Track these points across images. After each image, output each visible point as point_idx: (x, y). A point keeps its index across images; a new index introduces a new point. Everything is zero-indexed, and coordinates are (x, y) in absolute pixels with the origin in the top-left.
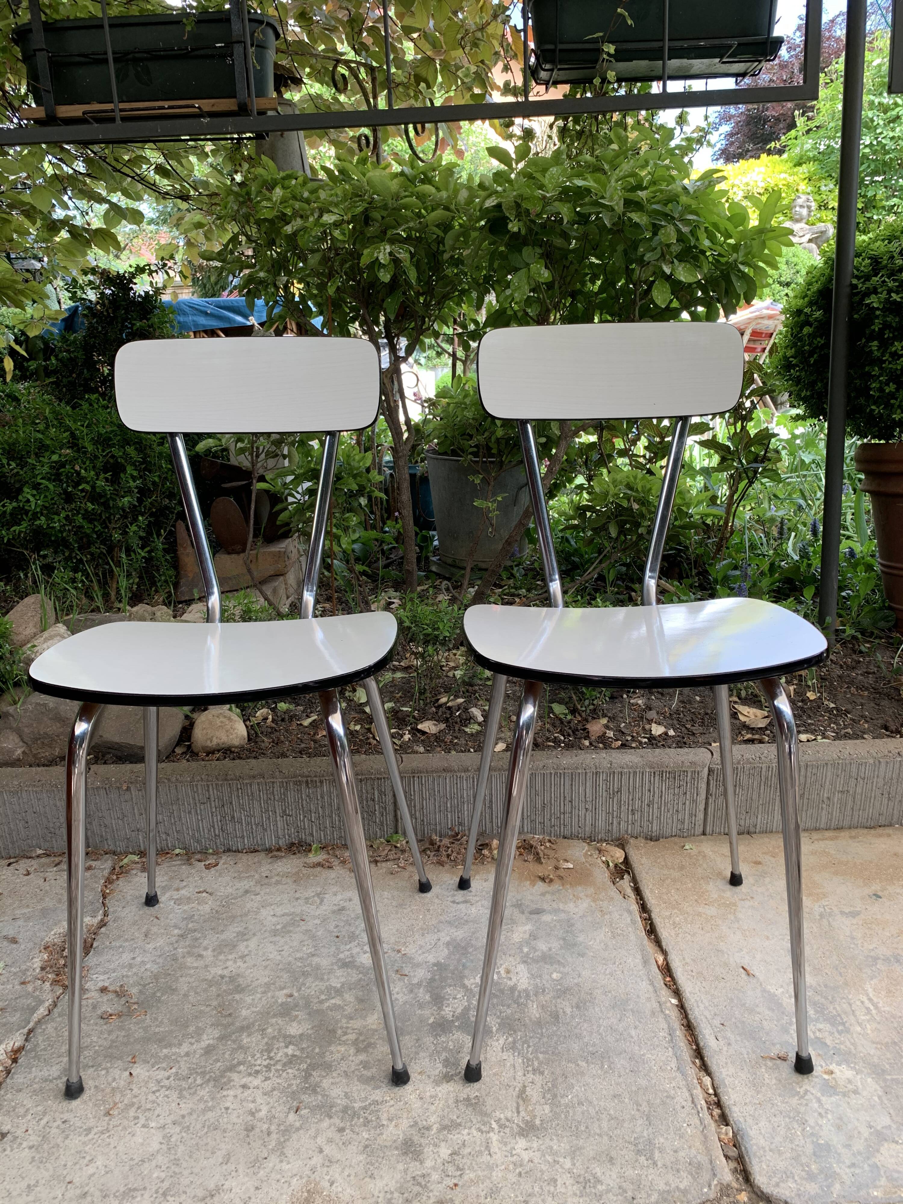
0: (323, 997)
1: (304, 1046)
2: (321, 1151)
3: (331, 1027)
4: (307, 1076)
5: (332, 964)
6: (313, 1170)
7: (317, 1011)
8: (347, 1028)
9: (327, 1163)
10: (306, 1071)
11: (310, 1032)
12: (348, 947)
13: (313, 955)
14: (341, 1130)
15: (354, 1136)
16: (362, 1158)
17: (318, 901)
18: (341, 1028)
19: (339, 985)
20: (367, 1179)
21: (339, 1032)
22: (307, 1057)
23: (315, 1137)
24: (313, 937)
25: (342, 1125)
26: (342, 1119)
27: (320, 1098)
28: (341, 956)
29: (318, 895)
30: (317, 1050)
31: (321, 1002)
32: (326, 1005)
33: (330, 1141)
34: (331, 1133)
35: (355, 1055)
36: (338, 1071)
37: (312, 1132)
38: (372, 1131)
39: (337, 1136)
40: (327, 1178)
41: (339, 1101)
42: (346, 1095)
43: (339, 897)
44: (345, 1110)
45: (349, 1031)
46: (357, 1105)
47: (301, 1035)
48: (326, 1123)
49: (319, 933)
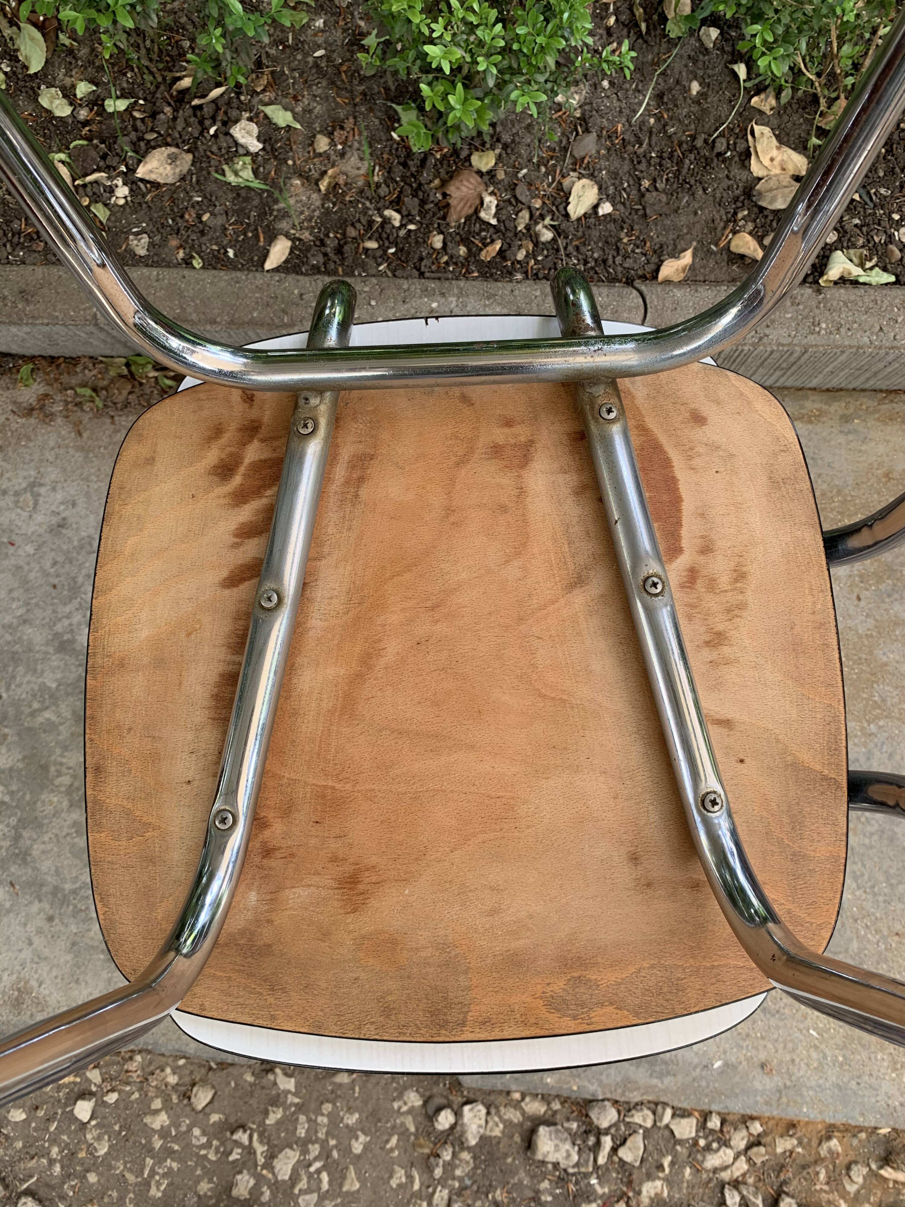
0: (36, 705)
1: (14, 788)
2: (30, 944)
3: (43, 762)
4: (17, 838)
5: (47, 644)
6: (23, 965)
7: (29, 729)
8: (61, 764)
9: (36, 959)
10: (16, 828)
11: (20, 765)
12: (67, 609)
13: (25, 622)
14: (50, 919)
15: (63, 929)
16: (69, 957)
17: (31, 504)
18: (55, 763)
19: (54, 685)
20: (73, 985)
21: (53, 769)
22: (17, 807)
23: (25, 925)
24: (25, 582)
25: (51, 912)
26: (52, 904)
27: (30, 871)
28: (59, 627)
29: (32, 485)
30: (28, 797)
31: (33, 714)
32: (40, 719)
33: (40, 931)
34: (40, 921)
35: (69, 811)
36: (49, 835)
37: (22, 917)
38: (81, 925)
39: (46, 926)
40: (36, 976)
41: (49, 879)
42: (57, 873)
43: (59, 496)
44: (56, 890)
45: (64, 770)
46: (68, 886)
47: (11, 769)
48: (35, 907)
49: (32, 575)
